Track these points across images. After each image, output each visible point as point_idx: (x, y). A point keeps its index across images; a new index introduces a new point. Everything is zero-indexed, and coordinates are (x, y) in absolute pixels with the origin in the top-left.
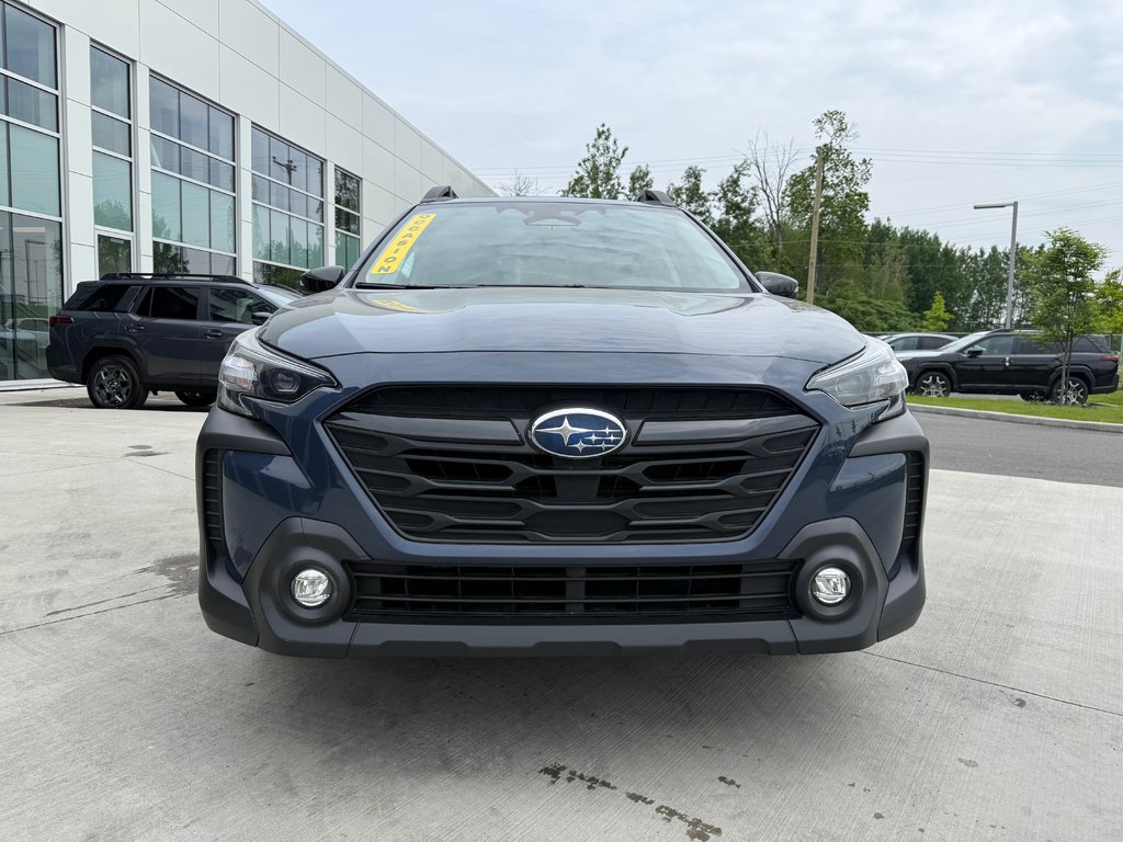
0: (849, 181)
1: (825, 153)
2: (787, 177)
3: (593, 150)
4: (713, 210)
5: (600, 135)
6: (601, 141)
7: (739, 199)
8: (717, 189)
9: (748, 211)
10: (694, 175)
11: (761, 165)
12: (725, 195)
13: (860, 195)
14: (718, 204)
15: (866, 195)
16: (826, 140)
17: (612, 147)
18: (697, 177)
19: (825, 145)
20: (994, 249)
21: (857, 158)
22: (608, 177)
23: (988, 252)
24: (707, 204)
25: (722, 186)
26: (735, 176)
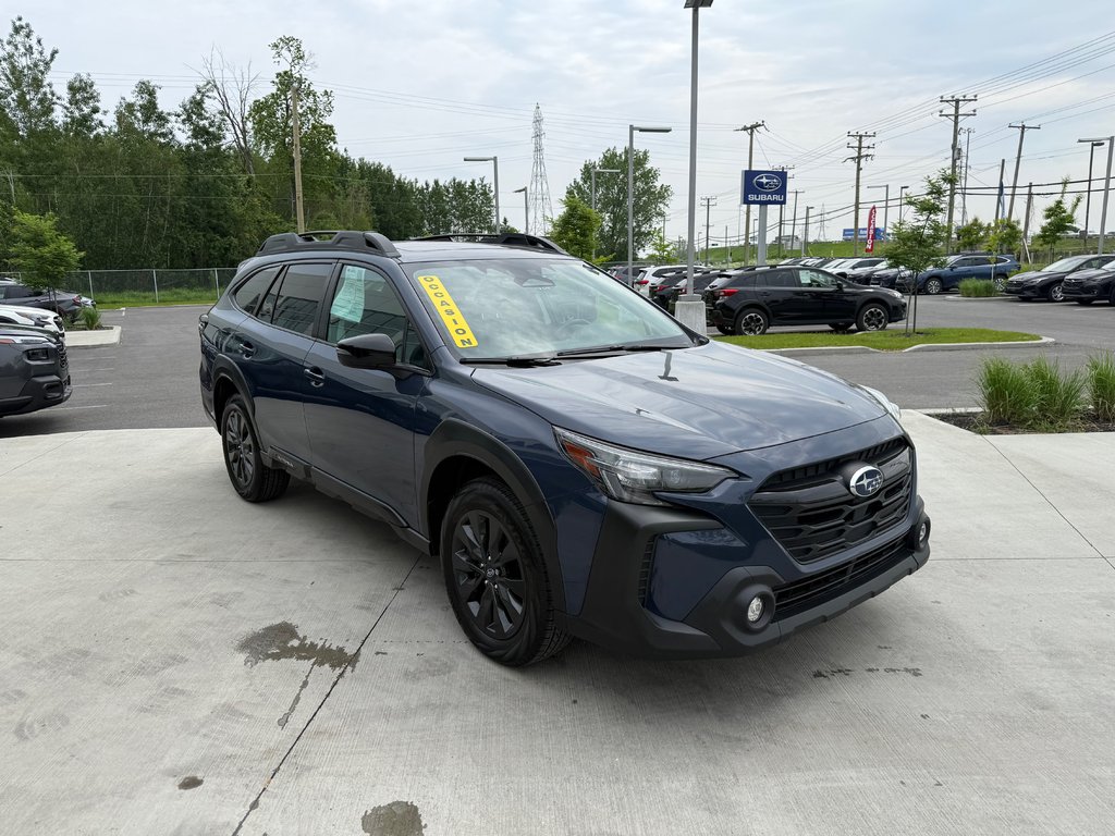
0: (313, 111)
1: (286, 81)
2: (250, 102)
3: (9, 48)
4: (176, 132)
5: (17, 30)
6: (19, 39)
7: (206, 123)
8: (179, 110)
9: (218, 138)
10: (147, 90)
11: (219, 85)
12: (189, 119)
13: (326, 127)
14: (182, 126)
15: (331, 127)
16: (285, 67)
17: (36, 47)
18: (151, 94)
19: (286, 73)
20: (436, 182)
21: (318, 89)
22: (37, 84)
23: (432, 184)
24: (169, 125)
25: (184, 106)
26: (198, 97)
